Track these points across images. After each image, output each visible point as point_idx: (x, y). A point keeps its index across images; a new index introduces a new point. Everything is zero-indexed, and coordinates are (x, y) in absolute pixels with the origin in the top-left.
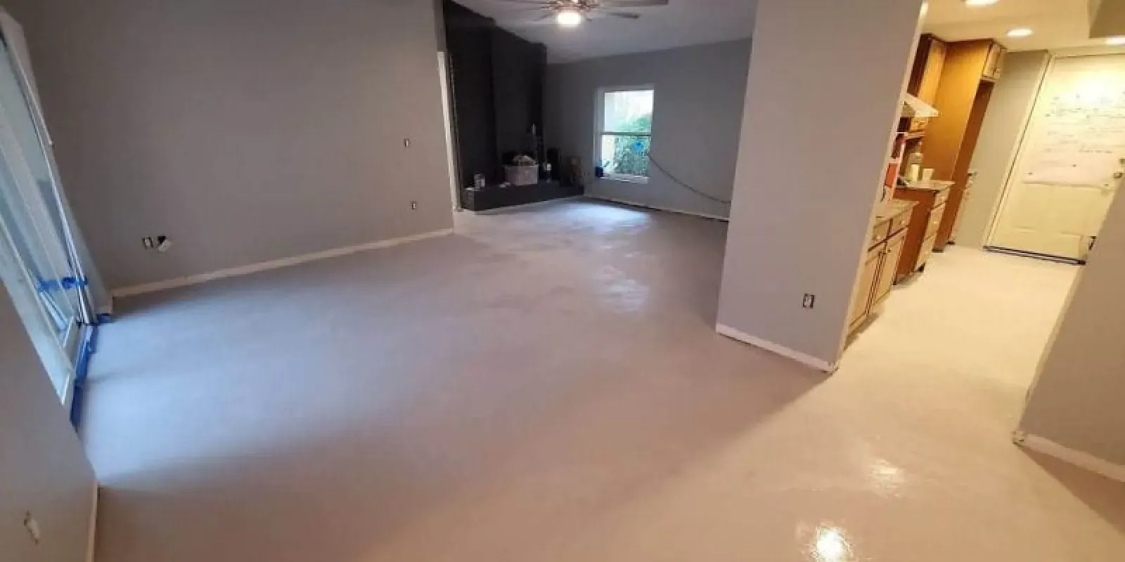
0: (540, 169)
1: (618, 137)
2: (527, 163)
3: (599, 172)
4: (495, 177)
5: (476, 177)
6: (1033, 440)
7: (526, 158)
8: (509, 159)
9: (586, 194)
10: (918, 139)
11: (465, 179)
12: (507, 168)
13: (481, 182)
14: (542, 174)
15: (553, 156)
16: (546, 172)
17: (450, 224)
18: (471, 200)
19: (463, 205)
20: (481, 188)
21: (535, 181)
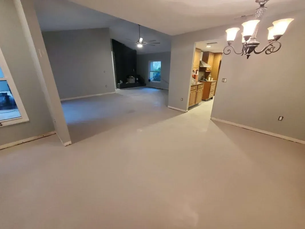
0: (136, 79)
1: (154, 72)
2: (132, 78)
3: (149, 80)
4: (125, 81)
5: (120, 81)
6: (213, 118)
7: (132, 77)
8: (128, 77)
9: (147, 86)
10: (210, 72)
11: (118, 81)
12: (128, 79)
13: (121, 82)
14: (136, 81)
15: (139, 76)
16: (137, 80)
17: (114, 91)
18: (119, 86)
19: (117, 87)
20: (122, 83)
21: (134, 82)
